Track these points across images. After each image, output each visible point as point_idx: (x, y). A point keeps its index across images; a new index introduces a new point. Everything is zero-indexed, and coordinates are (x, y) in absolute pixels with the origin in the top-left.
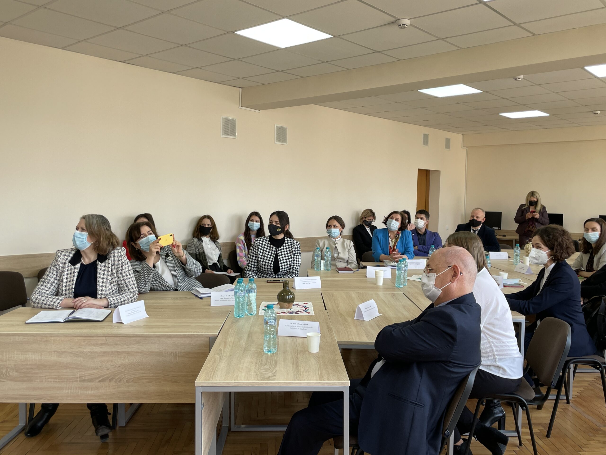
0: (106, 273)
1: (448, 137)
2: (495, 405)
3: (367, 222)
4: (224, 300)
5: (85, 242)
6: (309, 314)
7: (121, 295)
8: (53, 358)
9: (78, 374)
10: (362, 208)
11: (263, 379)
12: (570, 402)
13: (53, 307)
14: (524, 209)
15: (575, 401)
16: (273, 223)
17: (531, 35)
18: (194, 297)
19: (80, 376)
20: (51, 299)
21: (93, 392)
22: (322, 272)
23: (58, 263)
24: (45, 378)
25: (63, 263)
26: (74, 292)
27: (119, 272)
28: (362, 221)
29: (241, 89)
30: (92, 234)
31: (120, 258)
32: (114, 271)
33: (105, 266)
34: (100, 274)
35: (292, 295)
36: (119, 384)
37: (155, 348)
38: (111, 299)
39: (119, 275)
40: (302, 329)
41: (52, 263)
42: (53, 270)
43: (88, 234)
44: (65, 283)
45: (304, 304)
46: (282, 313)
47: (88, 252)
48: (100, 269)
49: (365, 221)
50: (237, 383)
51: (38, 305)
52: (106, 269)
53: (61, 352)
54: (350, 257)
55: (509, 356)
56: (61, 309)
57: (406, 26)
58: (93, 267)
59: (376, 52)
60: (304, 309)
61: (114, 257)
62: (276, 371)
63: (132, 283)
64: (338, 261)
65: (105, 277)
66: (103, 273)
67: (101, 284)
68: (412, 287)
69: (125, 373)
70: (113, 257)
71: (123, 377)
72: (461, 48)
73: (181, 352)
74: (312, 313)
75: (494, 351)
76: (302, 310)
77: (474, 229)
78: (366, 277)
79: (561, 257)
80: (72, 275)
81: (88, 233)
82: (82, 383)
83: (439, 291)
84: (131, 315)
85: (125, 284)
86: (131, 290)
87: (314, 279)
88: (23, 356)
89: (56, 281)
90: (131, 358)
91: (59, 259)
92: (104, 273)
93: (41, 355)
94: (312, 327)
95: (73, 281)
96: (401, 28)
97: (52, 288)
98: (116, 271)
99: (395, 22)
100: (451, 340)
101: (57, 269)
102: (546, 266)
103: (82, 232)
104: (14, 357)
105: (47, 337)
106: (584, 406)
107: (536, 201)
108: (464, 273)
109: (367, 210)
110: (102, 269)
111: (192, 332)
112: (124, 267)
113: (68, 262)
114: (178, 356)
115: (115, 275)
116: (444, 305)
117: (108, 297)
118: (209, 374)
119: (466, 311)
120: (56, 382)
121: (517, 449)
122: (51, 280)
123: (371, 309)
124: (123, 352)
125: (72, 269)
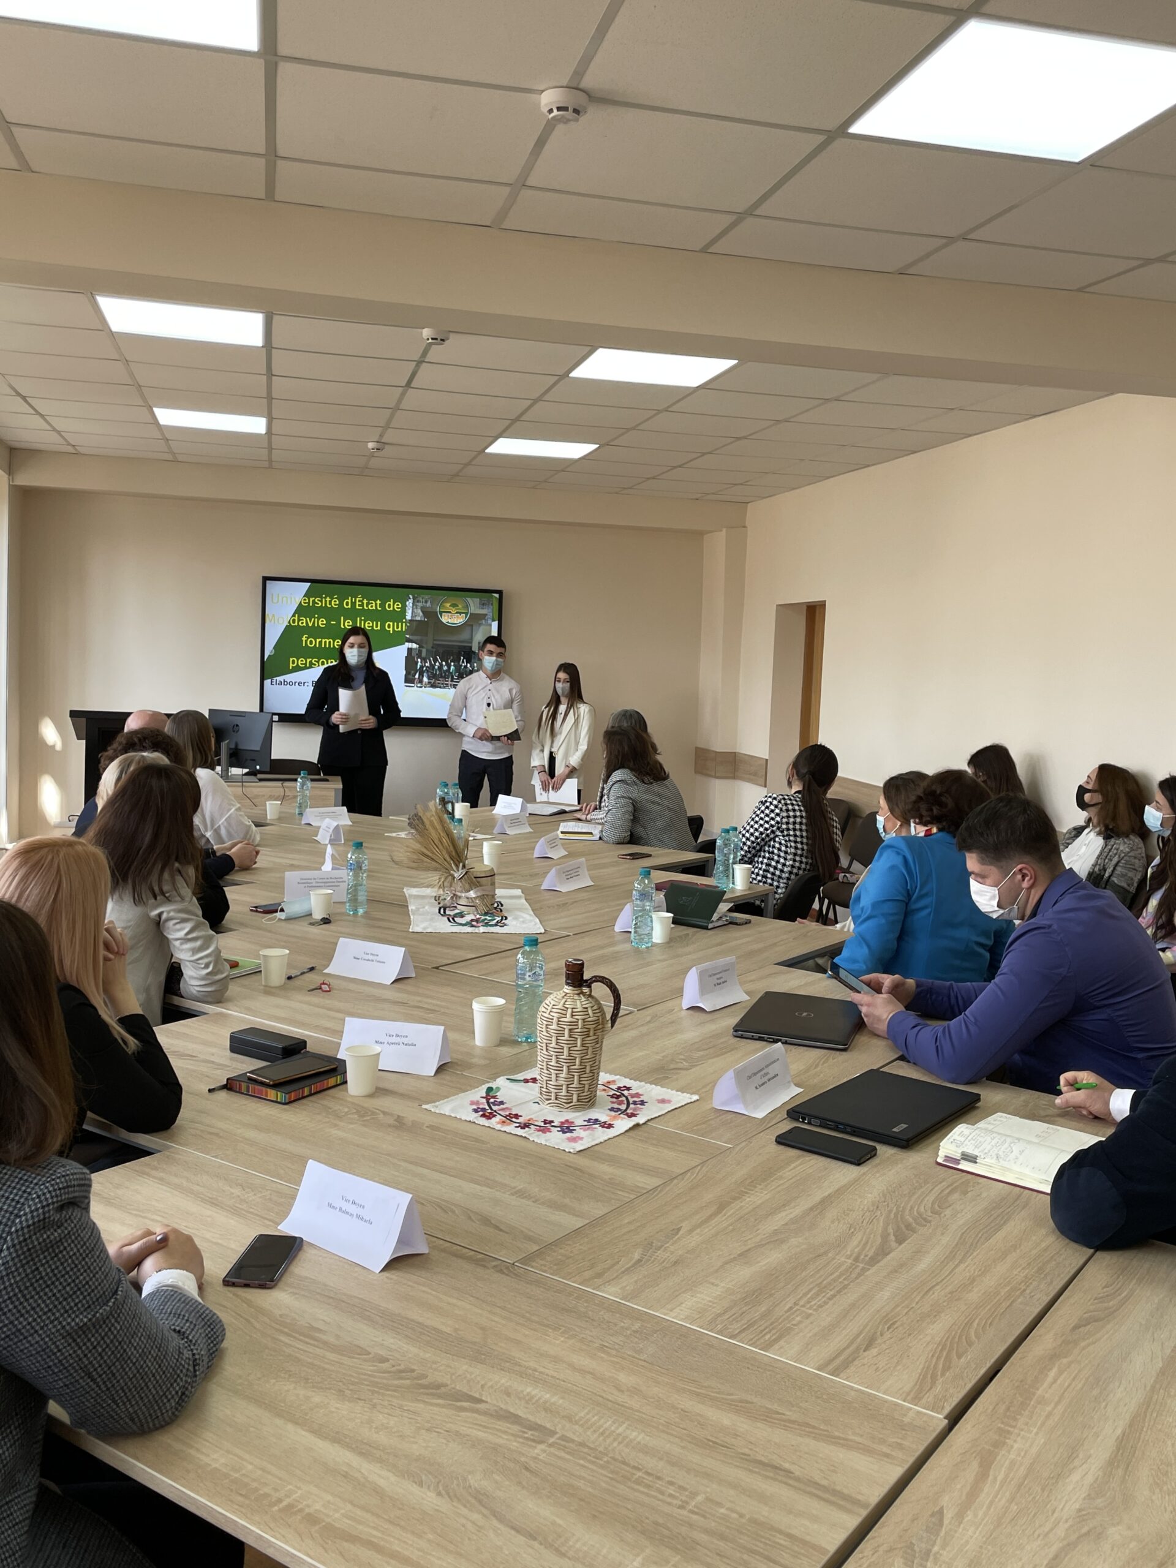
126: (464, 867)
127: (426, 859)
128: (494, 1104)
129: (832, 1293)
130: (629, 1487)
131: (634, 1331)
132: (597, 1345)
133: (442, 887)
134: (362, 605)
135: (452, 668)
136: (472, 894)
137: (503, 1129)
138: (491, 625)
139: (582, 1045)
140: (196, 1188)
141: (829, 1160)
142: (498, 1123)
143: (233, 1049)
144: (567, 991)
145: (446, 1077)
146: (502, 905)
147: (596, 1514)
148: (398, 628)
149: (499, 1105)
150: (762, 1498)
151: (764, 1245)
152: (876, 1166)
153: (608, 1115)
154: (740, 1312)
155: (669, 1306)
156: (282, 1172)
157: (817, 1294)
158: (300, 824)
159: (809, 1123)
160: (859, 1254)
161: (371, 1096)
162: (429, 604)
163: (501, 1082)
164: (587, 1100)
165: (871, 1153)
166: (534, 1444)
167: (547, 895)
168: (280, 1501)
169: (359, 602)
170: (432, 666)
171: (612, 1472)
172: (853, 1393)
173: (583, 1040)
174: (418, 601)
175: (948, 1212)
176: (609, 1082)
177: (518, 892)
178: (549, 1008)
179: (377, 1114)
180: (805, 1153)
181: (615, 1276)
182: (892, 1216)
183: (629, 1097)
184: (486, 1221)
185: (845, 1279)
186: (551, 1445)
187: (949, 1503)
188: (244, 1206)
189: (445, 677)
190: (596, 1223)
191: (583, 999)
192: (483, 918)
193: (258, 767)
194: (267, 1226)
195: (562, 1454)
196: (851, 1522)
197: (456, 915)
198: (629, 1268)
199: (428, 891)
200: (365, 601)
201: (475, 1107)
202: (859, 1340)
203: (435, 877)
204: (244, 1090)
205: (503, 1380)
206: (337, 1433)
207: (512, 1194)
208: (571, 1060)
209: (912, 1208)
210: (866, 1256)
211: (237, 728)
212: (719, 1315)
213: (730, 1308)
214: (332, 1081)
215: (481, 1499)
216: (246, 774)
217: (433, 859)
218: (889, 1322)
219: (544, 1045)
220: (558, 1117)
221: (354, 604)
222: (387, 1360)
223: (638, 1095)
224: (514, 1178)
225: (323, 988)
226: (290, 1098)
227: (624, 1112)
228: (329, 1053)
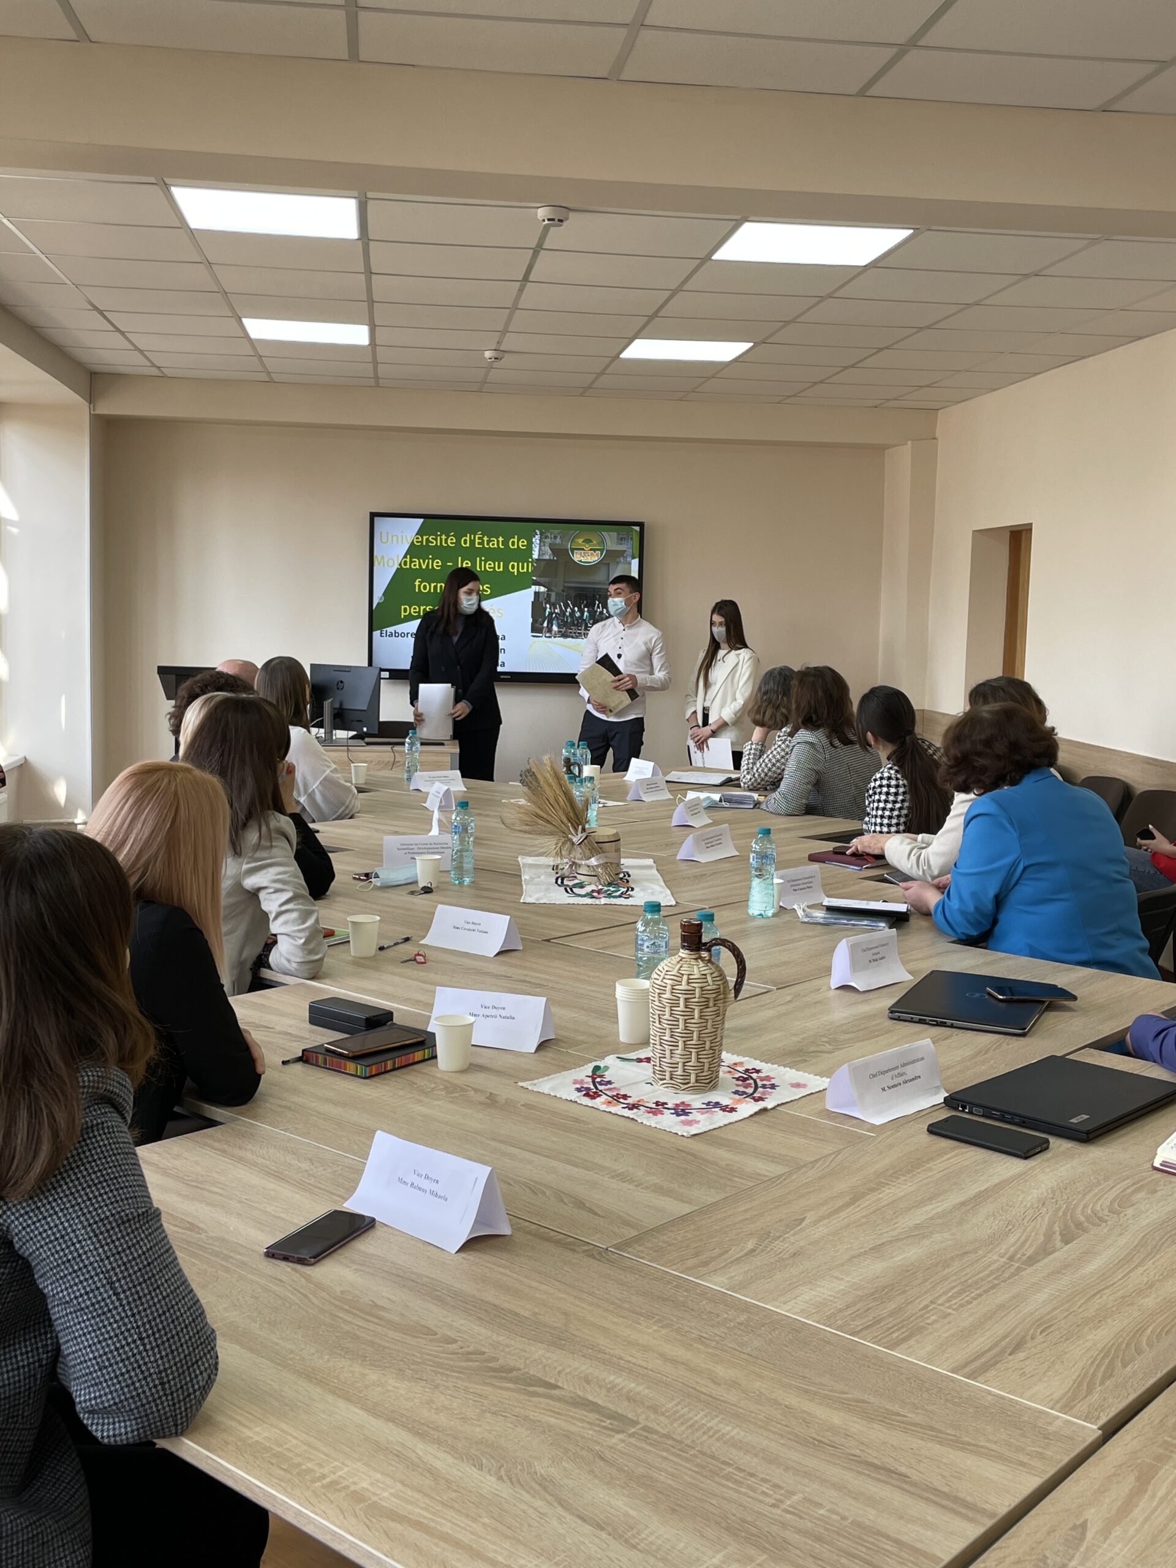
126: (584, 830)
127: (540, 822)
128: (600, 1083)
129: (977, 1292)
130: (716, 1483)
131: (738, 1323)
132: (694, 1336)
133: (559, 854)
134: (482, 543)
135: (586, 614)
136: (593, 861)
137: (607, 1110)
138: (630, 563)
139: (701, 1017)
140: (260, 1161)
141: (990, 1152)
142: (603, 1103)
143: (313, 1021)
144: (683, 956)
145: (548, 1055)
146: (629, 876)
147: (676, 1508)
148: (523, 569)
149: (606, 1085)
150: (871, 1501)
151: (902, 1239)
152: (1048, 1160)
153: (731, 1098)
154: (865, 1308)
155: (782, 1299)
156: (356, 1147)
157: (959, 1293)
158: (409, 790)
159: (970, 1113)
160: (1016, 1252)
161: (462, 1072)
162: (558, 540)
163: (610, 1061)
164: (708, 1081)
165: (1044, 1147)
166: (612, 1434)
167: (684, 866)
168: (324, 1476)
169: (478, 539)
170: (563, 613)
171: (698, 1465)
172: (990, 1398)
173: (701, 1011)
174: (546, 537)
175: (1130, 1212)
176: (735, 1064)
177: (650, 862)
178: (662, 975)
179: (467, 1091)
180: (962, 1145)
181: (722, 1265)
182: (1061, 1213)
183: (758, 1081)
184: (580, 1204)
185: (994, 1279)
186: (632, 1435)
187: (1095, 1517)
188: (312, 1181)
189: (578, 625)
190: (705, 1210)
191: (701, 964)
192: (606, 888)
193: (365, 729)
194: (335, 1202)
195: (644, 1445)
196: (973, 1532)
197: (575, 886)
198: (740, 1258)
199: (543, 860)
200: (486, 539)
201: (578, 1086)
202: (1004, 1343)
203: (550, 843)
204: (321, 1062)
205: (584, 1367)
206: (393, 1412)
207: (613, 1177)
208: (688, 1034)
209: (1085, 1207)
210: (1024, 1255)
211: (341, 685)
212: (840, 1311)
213: (854, 1304)
214: (419, 1055)
215: (545, 1485)
216: (353, 738)
217: (548, 822)
218: (1044, 1325)
219: (656, 1017)
220: (672, 1099)
221: (472, 542)
222: (456, 1341)
223: (768, 1078)
224: (615, 1160)
225: (418, 960)
226: (371, 1071)
227: (750, 1096)
228: (419, 1027)
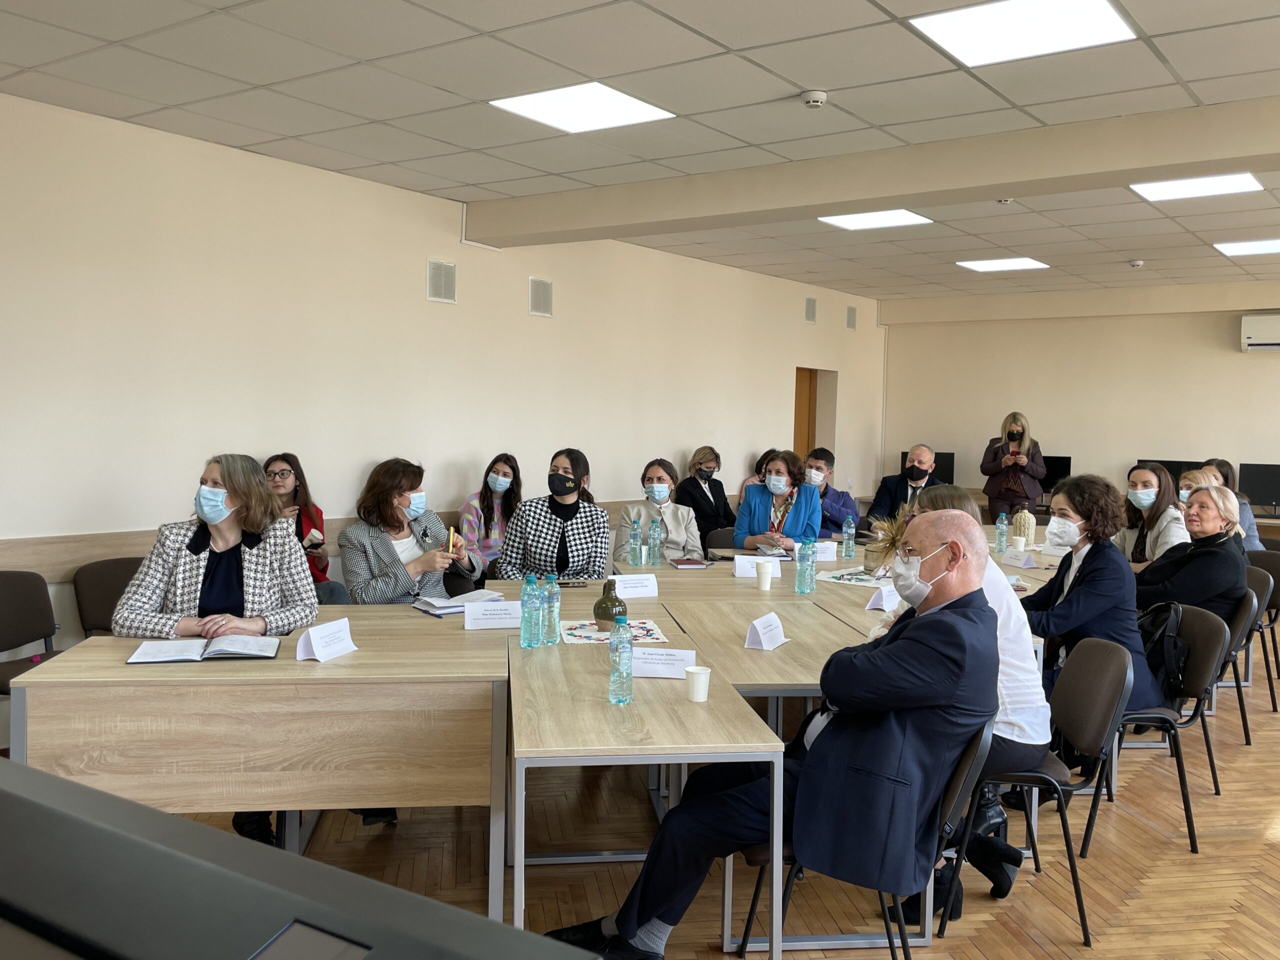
0: (260, 568)
1: (853, 305)
2: (990, 802)
3: (704, 473)
4: (489, 619)
5: (221, 507)
6: (658, 641)
7: (288, 610)
8: (194, 727)
9: (242, 757)
10: (693, 445)
11: (633, 743)
12: (1114, 798)
13: (160, 634)
14: (999, 447)
15: (1121, 796)
16: (558, 471)
17: (1039, 125)
18: (421, 614)
19: (246, 760)
20: (156, 620)
21: (271, 790)
22: (643, 567)
23: (166, 550)
24: (177, 766)
25: (175, 550)
26: (199, 607)
27: (285, 566)
28: (693, 470)
29: (465, 205)
30: (234, 493)
31: (287, 540)
32: (276, 565)
33: (258, 556)
34: (250, 570)
35: (622, 606)
36: (322, 772)
37: (389, 704)
38: (272, 618)
39: (284, 571)
40: (665, 664)
41: (152, 549)
42: (156, 563)
43: (228, 492)
44: (181, 589)
45: (640, 623)
46: (606, 639)
47: (224, 527)
48: (249, 562)
49: (700, 469)
50: (590, 751)
51: (129, 630)
52: (261, 560)
53: (209, 715)
54: (689, 539)
55: (1029, 705)
56: (176, 639)
57: (819, 104)
58: (233, 558)
59: (751, 145)
60: (645, 632)
61: (275, 537)
62: (648, 730)
63: (308, 588)
64: (667, 547)
65: (259, 576)
66: (255, 568)
67: (251, 590)
68: (826, 592)
69: (333, 753)
70: (273, 538)
71: (329, 760)
72: (908, 144)
73: (439, 711)
74: (663, 639)
75: (1005, 696)
76: (641, 633)
77: (914, 486)
78: (734, 576)
79: (1104, 533)
80: (195, 572)
81: (226, 491)
82: (249, 774)
83: (927, 587)
84: (329, 645)
85: (296, 589)
86: (307, 602)
87: (644, 580)
88: (134, 724)
89: (161, 585)
90: (344, 724)
91: (168, 542)
92: (257, 569)
93: (170, 722)
94: (683, 660)
95: (196, 584)
96: (811, 107)
97: (154, 597)
98: (278, 564)
99: (799, 95)
100: (956, 670)
101: (164, 561)
102: (1076, 548)
103: (214, 487)
104: (116, 727)
105: (182, 687)
106: (1138, 805)
107: (1021, 431)
108: (969, 555)
109: (705, 448)
110: (251, 560)
111: (458, 673)
112: (293, 557)
113: (185, 548)
114: (434, 719)
115: (277, 572)
116: (937, 611)
117: (265, 615)
118: (533, 738)
119: (976, 620)
120: (199, 772)
121: (1032, 878)
122: (154, 583)
123: (773, 629)
124: (328, 712)
125: (194, 561)
